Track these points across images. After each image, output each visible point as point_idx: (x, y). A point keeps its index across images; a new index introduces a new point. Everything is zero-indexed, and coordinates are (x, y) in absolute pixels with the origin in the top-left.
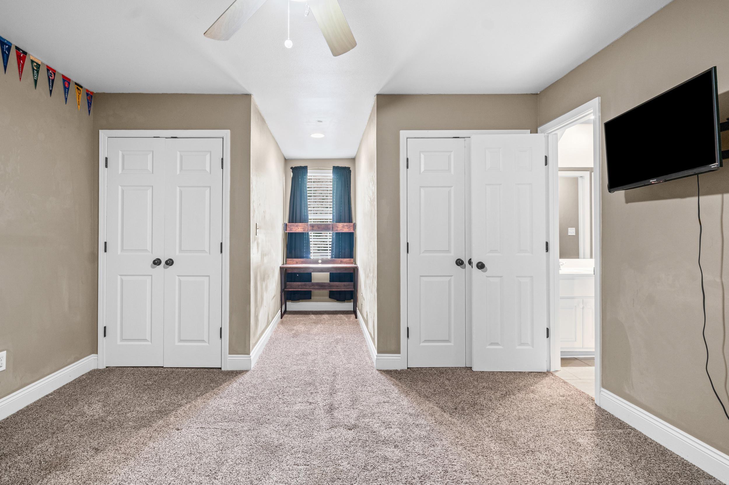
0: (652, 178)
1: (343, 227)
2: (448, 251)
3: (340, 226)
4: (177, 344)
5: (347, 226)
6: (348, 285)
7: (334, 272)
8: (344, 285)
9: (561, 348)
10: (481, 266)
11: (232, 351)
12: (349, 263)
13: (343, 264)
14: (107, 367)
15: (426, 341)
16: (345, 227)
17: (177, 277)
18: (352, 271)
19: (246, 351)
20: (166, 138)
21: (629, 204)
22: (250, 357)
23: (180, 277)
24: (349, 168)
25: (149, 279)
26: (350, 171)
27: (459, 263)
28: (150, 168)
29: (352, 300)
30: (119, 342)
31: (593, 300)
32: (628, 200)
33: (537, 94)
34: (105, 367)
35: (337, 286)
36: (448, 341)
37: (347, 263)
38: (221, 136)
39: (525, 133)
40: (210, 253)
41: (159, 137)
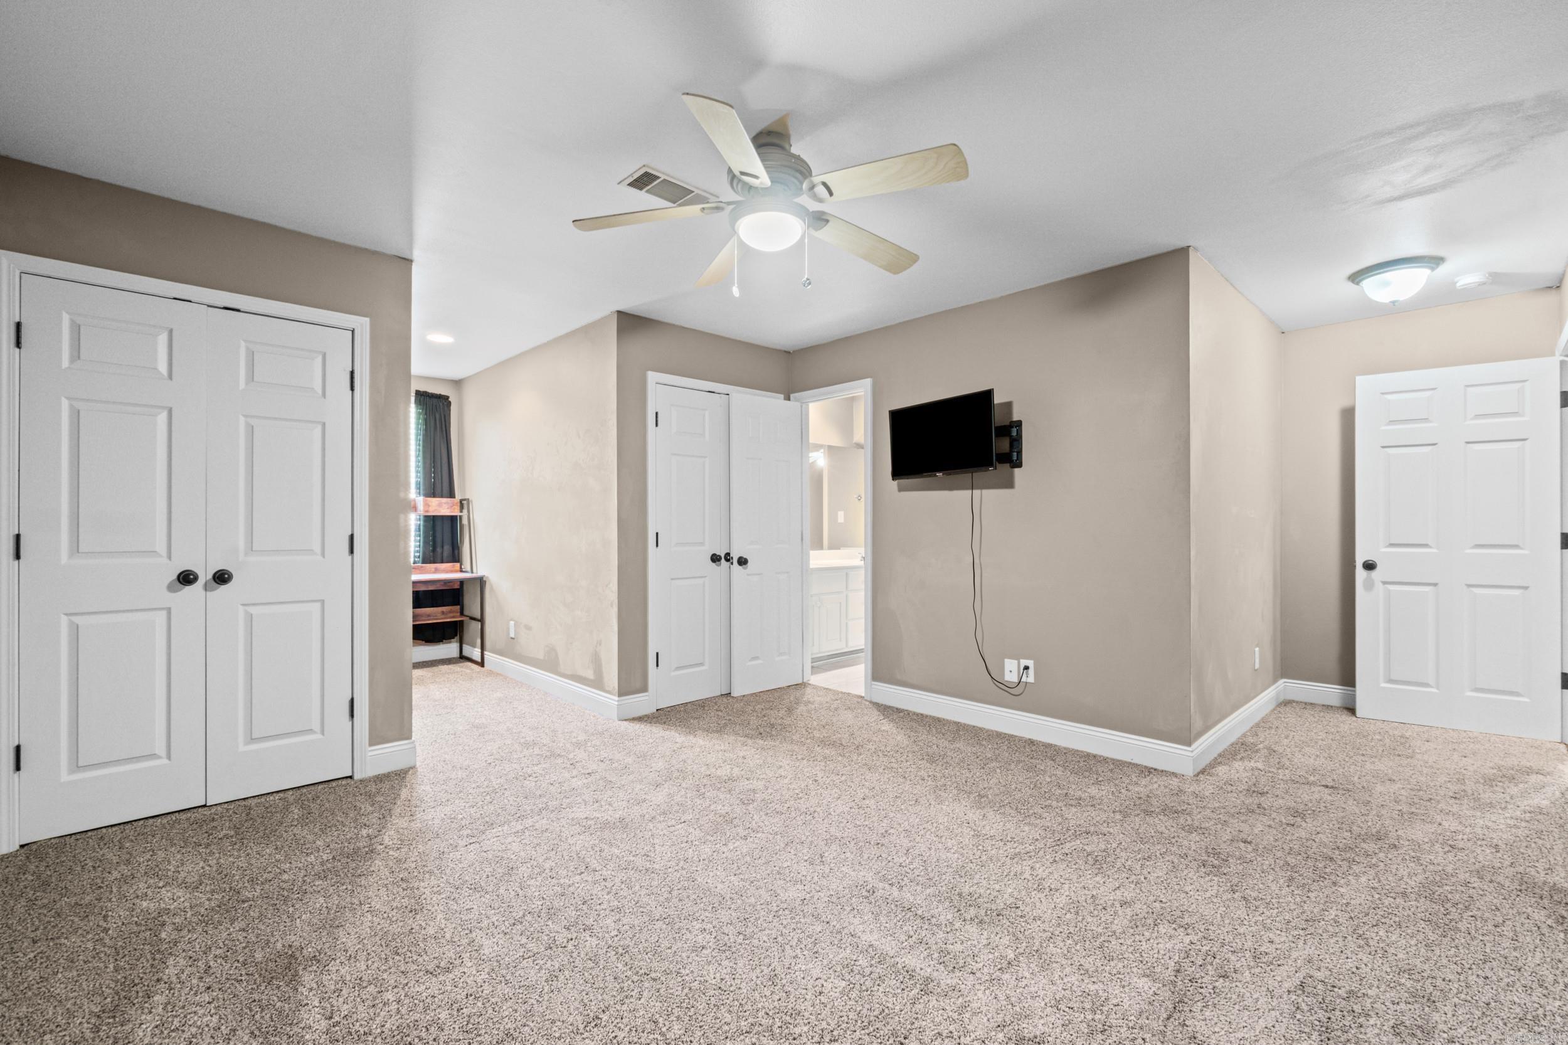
0: (939, 471)
1: (440, 505)
2: (702, 544)
3: (434, 504)
4: (242, 748)
5: (447, 503)
6: (451, 612)
7: (423, 588)
8: (443, 613)
9: (812, 654)
10: (742, 562)
11: (377, 738)
12: (452, 572)
13: (443, 573)
14: (22, 846)
15: (678, 668)
16: (444, 505)
17: (241, 608)
18: (457, 586)
19: (404, 732)
20: (208, 306)
21: (902, 493)
22: (414, 742)
23: (247, 608)
24: (448, 397)
25: (160, 618)
26: (450, 402)
27: (715, 559)
28: (163, 368)
29: (457, 638)
30: (65, 777)
31: (863, 593)
32: (901, 489)
33: (790, 353)
34: (18, 847)
35: (429, 616)
36: (702, 664)
37: (447, 572)
38: (351, 326)
39: (778, 398)
40: (323, 555)
41: (190, 301)
